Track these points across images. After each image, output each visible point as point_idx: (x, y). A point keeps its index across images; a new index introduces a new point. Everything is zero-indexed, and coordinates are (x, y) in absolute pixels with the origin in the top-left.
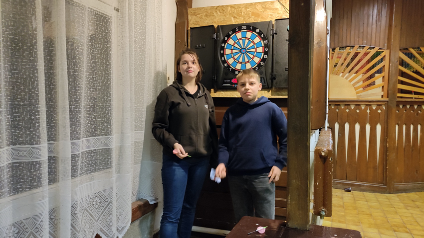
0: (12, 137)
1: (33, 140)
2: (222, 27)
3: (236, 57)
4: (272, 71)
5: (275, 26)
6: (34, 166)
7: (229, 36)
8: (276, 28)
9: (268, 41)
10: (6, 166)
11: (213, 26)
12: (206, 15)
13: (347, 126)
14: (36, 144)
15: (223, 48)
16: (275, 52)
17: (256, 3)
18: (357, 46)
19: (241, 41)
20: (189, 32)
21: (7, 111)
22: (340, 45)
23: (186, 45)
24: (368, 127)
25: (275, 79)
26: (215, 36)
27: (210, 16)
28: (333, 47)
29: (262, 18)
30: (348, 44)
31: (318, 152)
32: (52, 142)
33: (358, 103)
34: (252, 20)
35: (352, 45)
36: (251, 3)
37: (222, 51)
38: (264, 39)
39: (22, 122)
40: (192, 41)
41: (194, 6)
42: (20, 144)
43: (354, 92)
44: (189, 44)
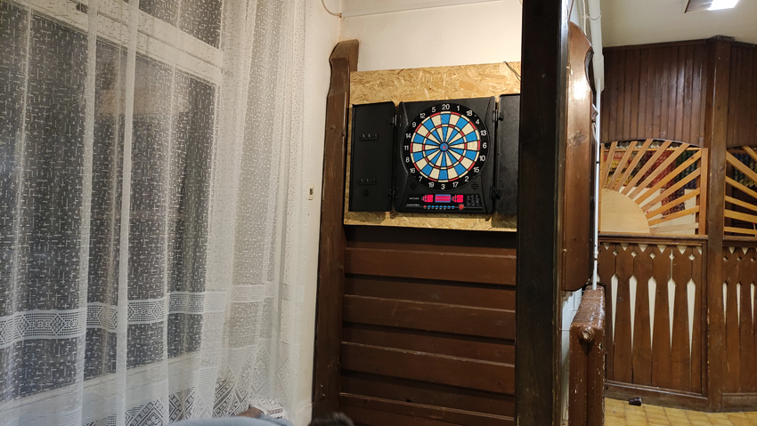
0: (28, 296)
1: (64, 300)
2: (408, 105)
3: (430, 157)
4: (494, 184)
5: (499, 106)
6: (62, 346)
7: (419, 121)
8: (502, 110)
9: (488, 132)
10: (12, 347)
11: (392, 102)
12: (381, 83)
13: (633, 283)
14: (68, 308)
15: (408, 142)
16: (499, 151)
17: (467, 67)
18: (649, 141)
19: (440, 130)
20: (351, 112)
21: (23, 248)
22: (620, 137)
23: (345, 134)
24: (671, 286)
25: (498, 197)
26: (395, 120)
27: (388, 85)
28: (606, 140)
29: (478, 91)
30: (634, 137)
31: (576, 332)
32: (98, 303)
33: (652, 241)
34: (459, 95)
35: (641, 137)
36: (460, 67)
37: (406, 147)
38: (480, 127)
39: (47, 269)
40: (353, 129)
41: (360, 67)
42: (40, 307)
43: (646, 221)
44: (350, 134)
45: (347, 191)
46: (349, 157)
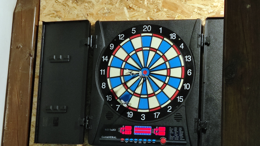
3: (129, 84)
4: (200, 116)
5: (206, 30)
7: (117, 43)
8: (209, 34)
9: (193, 57)
15: (105, 65)
16: (205, 80)
19: (140, 54)
23: (33, 54)
25: (204, 131)
26: (90, 41)
27: (84, 2)
29: (182, 12)
37: (103, 71)
40: (44, 48)
44: (39, 54)
45: (34, 119)
46: (37, 81)
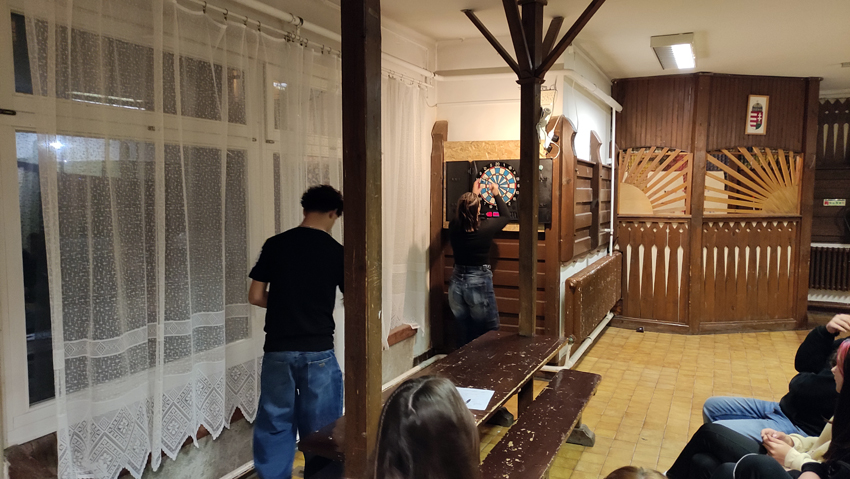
2: (477, 162)
11: (468, 161)
12: (461, 149)
13: (641, 249)
17: (509, 141)
18: (653, 148)
20: (445, 165)
22: (633, 145)
23: (442, 177)
26: (469, 171)
27: (465, 150)
28: (624, 147)
29: (515, 155)
30: (643, 145)
31: (568, 284)
33: (655, 220)
34: (505, 157)
35: (648, 145)
36: (504, 141)
40: (447, 175)
41: (449, 140)
43: (651, 206)
44: (445, 179)
45: (445, 209)
46: (445, 191)
